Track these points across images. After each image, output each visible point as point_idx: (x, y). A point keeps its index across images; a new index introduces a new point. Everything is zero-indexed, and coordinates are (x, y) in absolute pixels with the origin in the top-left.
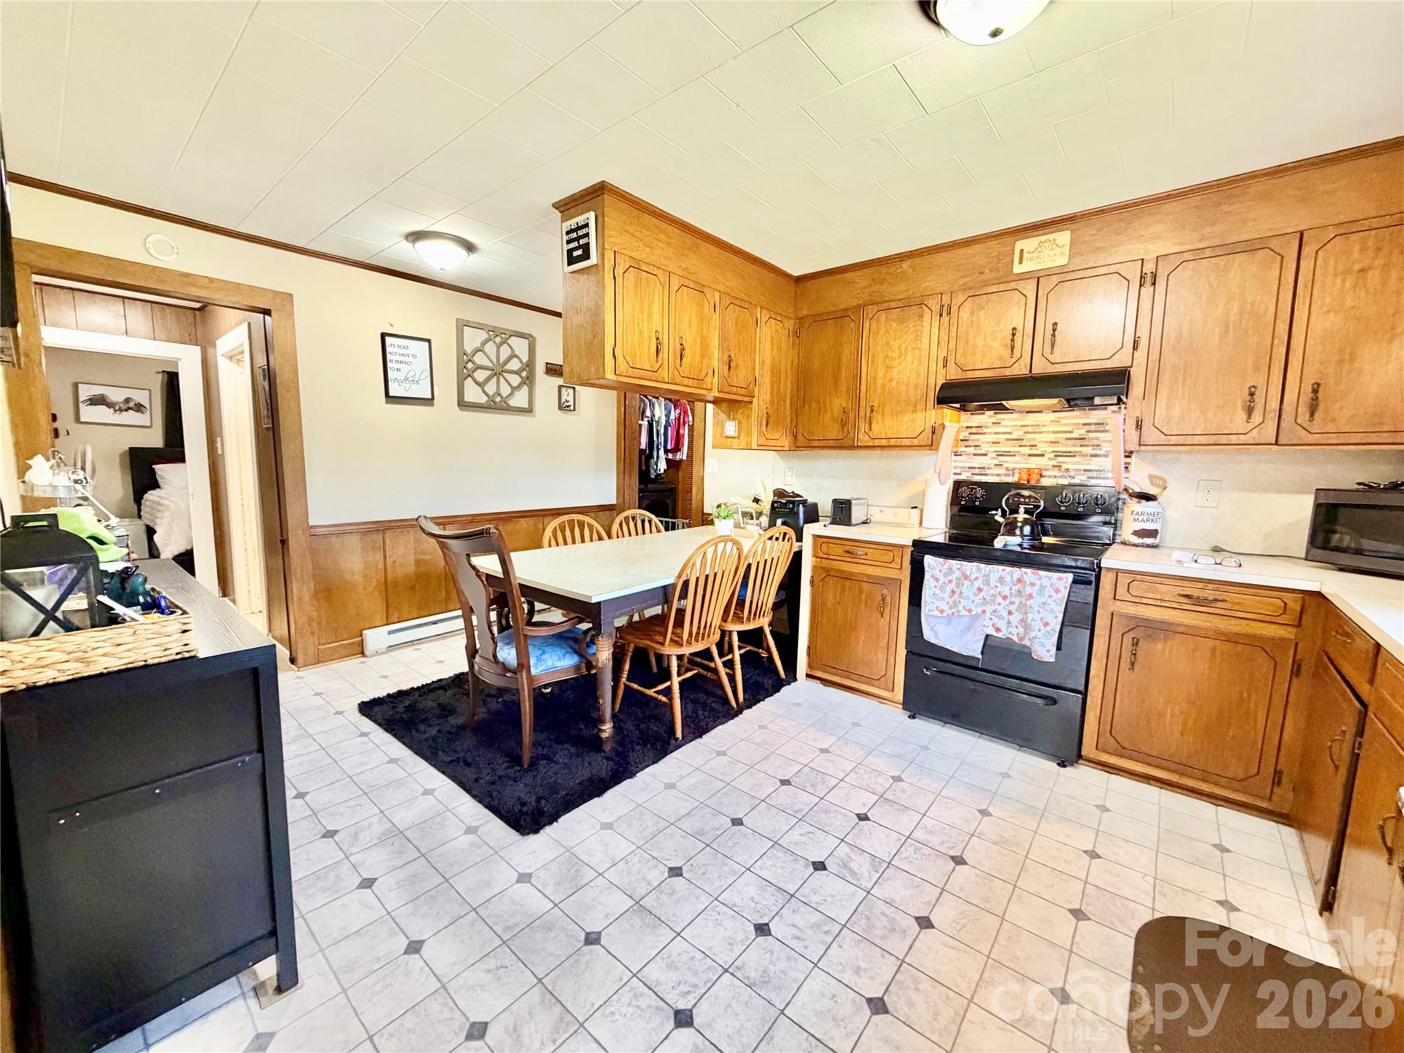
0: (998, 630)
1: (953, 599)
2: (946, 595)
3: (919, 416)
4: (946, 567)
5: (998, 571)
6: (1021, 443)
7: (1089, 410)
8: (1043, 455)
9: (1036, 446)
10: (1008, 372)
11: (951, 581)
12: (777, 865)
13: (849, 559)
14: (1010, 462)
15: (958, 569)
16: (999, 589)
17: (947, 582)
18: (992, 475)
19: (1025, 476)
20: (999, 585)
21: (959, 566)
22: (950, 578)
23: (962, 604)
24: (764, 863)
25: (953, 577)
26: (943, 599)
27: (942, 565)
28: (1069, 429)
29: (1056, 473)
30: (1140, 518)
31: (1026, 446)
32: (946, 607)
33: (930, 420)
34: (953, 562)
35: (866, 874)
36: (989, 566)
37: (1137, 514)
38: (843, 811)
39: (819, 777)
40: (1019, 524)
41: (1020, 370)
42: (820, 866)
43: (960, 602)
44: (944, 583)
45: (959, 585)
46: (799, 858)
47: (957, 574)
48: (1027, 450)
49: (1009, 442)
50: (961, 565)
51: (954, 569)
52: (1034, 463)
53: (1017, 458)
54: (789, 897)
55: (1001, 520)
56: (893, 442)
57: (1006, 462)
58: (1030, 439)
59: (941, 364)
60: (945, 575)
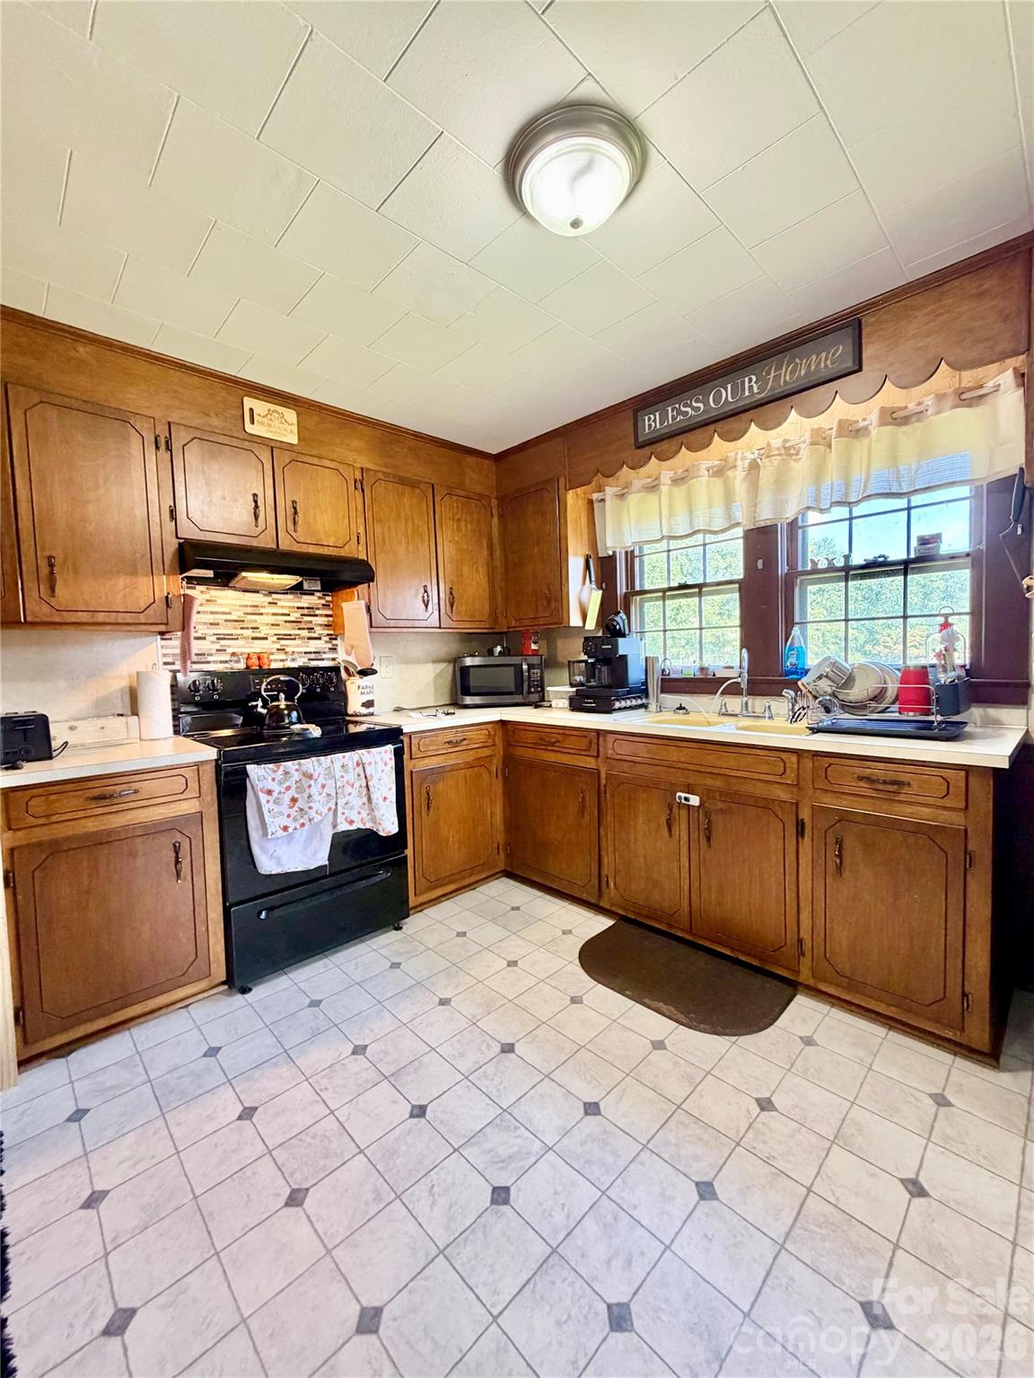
0: (351, 822)
1: (296, 808)
2: (284, 808)
3: (144, 582)
4: (280, 772)
5: (339, 760)
6: (242, 625)
7: (301, 594)
8: (266, 638)
9: (258, 628)
10: (255, 543)
11: (288, 788)
12: (490, 1261)
13: (101, 810)
14: (233, 646)
15: (297, 770)
16: (346, 779)
17: (283, 791)
18: (215, 662)
19: (254, 661)
20: (343, 774)
21: (297, 767)
22: (287, 784)
23: (314, 809)
24: (485, 1284)
25: (291, 782)
26: (281, 813)
27: (275, 771)
28: (286, 611)
29: (282, 656)
30: (366, 691)
31: (248, 628)
32: (289, 822)
33: (161, 590)
34: (289, 764)
35: (519, 1141)
36: (329, 757)
37: (363, 688)
38: (397, 1131)
39: (308, 1139)
40: (286, 712)
41: (266, 542)
42: (501, 1195)
43: (311, 808)
44: (280, 793)
45: (300, 789)
46: (482, 1220)
47: (296, 776)
48: (249, 633)
49: (229, 623)
50: (300, 764)
51: (293, 772)
52: (258, 647)
53: (240, 642)
54: (556, 1258)
55: (264, 711)
56: (101, 617)
57: (229, 646)
58: (251, 621)
59: (166, 515)
60: (280, 783)
